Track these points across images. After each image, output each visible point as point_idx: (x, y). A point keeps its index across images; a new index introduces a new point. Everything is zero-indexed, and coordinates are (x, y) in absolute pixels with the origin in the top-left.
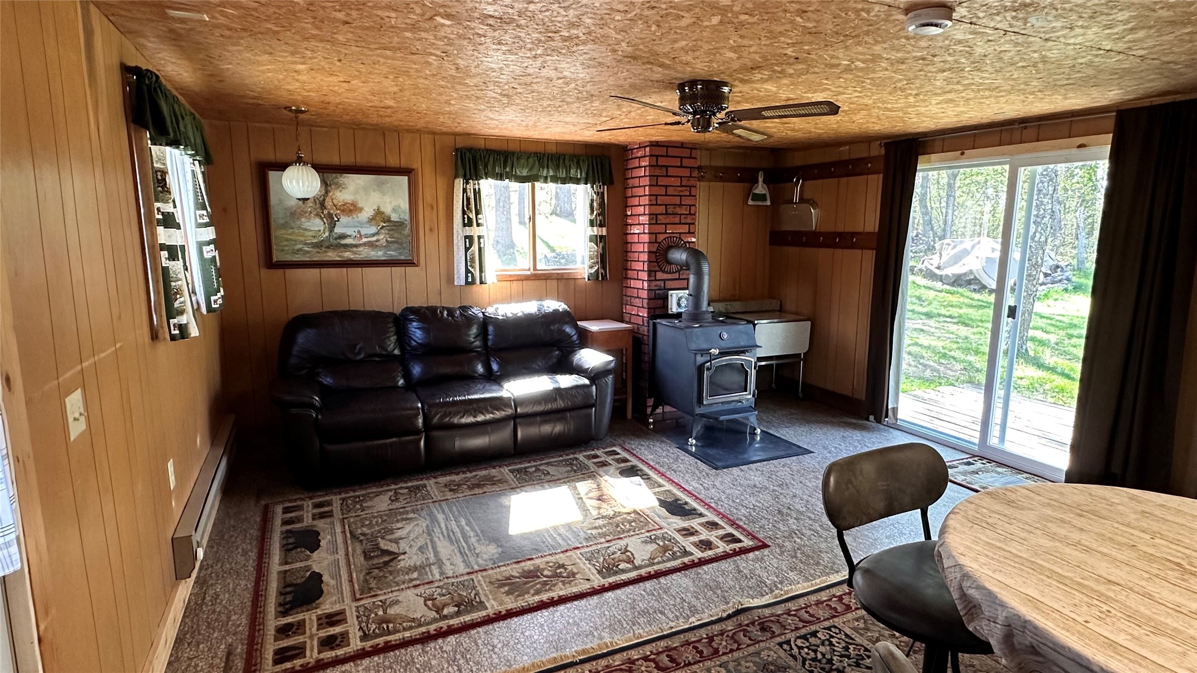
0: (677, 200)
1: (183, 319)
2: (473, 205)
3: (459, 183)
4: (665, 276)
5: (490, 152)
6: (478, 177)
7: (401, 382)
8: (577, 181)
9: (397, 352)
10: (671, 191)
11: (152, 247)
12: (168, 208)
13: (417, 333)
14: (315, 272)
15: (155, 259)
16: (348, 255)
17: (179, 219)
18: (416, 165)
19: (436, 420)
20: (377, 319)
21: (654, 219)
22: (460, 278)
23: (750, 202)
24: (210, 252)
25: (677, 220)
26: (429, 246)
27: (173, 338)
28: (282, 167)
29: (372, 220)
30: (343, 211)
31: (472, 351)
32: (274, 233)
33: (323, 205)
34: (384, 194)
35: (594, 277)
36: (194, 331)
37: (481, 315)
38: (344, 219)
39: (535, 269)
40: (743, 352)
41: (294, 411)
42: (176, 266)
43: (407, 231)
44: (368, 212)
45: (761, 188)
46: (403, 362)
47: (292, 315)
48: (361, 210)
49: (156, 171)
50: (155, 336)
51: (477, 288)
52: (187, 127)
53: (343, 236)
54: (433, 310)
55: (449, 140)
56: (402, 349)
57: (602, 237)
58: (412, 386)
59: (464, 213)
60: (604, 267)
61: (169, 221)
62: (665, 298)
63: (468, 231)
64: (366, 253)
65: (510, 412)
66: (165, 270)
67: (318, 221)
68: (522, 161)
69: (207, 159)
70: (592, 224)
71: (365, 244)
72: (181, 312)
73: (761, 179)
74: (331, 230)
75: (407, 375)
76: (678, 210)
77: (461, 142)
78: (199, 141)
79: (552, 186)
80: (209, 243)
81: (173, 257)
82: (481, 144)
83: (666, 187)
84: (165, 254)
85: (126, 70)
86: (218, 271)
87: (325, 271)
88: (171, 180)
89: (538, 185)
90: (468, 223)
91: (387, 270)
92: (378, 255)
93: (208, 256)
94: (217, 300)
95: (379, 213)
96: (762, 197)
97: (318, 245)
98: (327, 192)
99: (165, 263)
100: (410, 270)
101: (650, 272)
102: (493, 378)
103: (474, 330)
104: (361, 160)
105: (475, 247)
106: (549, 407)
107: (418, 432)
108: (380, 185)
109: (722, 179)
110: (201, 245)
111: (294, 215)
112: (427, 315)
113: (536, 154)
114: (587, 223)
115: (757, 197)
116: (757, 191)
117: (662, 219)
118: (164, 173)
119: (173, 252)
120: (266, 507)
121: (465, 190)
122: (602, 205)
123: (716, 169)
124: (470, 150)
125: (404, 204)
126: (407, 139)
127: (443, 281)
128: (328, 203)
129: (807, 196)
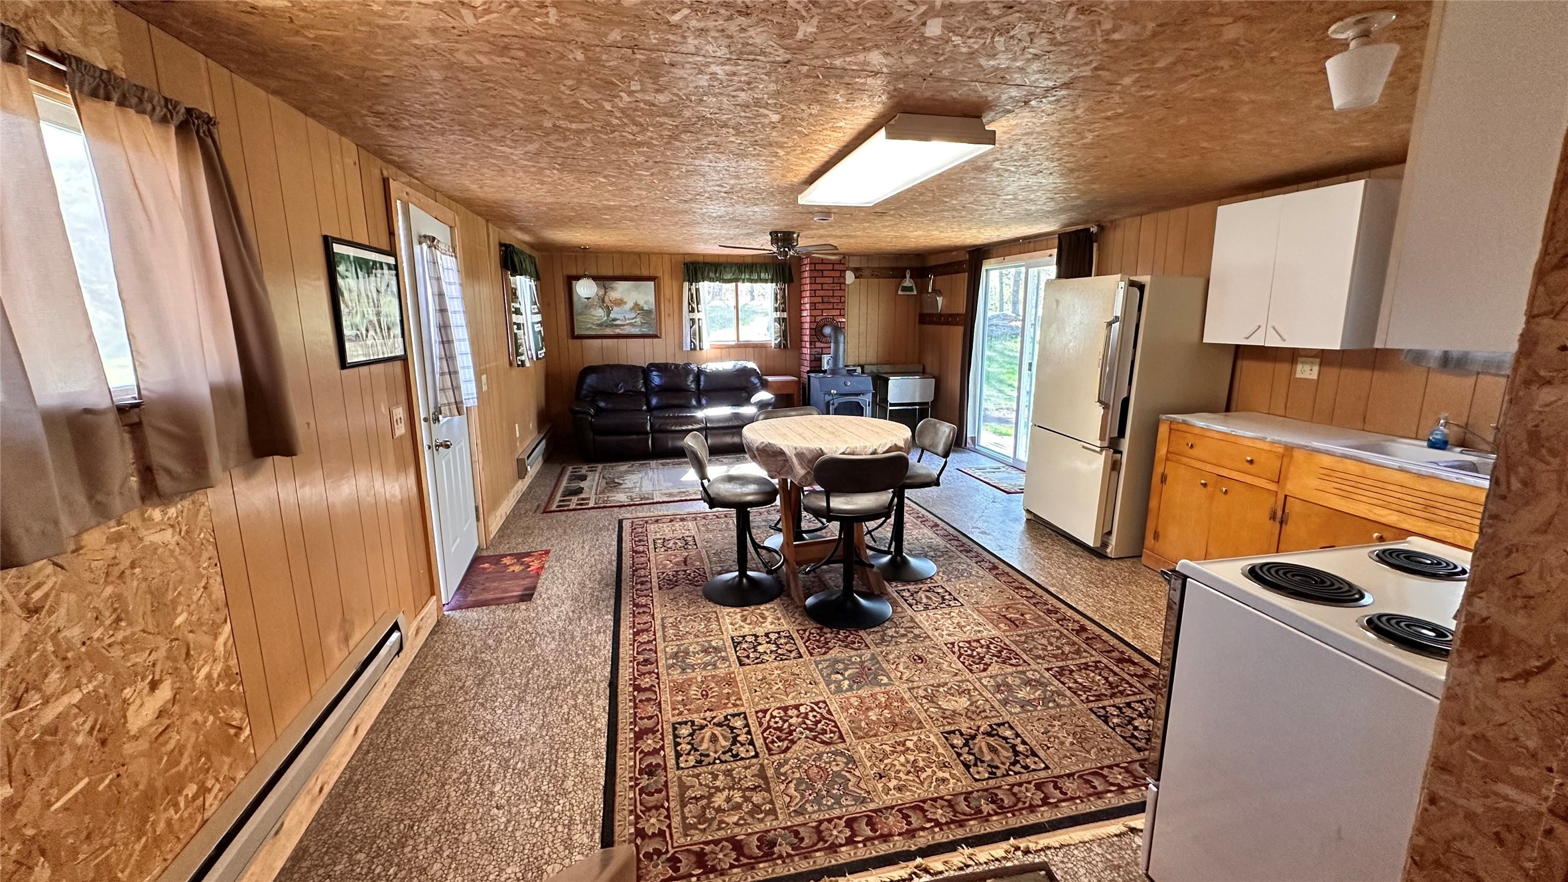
0: (831, 293)
1: (523, 358)
2: (695, 299)
3: (686, 285)
4: (822, 345)
5: (705, 264)
6: (697, 281)
7: (645, 408)
8: (766, 281)
9: (643, 390)
10: (825, 287)
11: (510, 323)
12: (517, 306)
13: (656, 380)
14: (599, 341)
15: (512, 329)
16: (618, 331)
17: (523, 310)
18: (660, 274)
19: (657, 426)
20: (632, 370)
21: (813, 306)
22: (687, 347)
23: (900, 293)
24: (538, 328)
25: (831, 306)
26: (668, 325)
27: (518, 365)
28: (578, 278)
29: (632, 309)
30: (615, 304)
31: (688, 391)
32: (575, 318)
33: (603, 301)
34: (639, 293)
35: (779, 346)
36: (528, 364)
37: (696, 369)
38: (615, 309)
39: (738, 340)
40: (859, 394)
41: (580, 416)
42: (520, 333)
43: (653, 316)
44: (630, 304)
45: (908, 282)
46: (647, 396)
47: (586, 366)
48: (625, 303)
49: (512, 288)
50: (511, 364)
51: (698, 352)
52: (527, 265)
53: (615, 320)
54: (666, 365)
55: (680, 259)
56: (646, 388)
57: (784, 319)
58: (650, 409)
59: (689, 304)
60: (786, 340)
61: (518, 312)
62: (820, 360)
63: (692, 316)
64: (628, 330)
65: (703, 425)
66: (516, 334)
67: (600, 310)
68: (728, 269)
69: (537, 278)
70: (776, 310)
71: (628, 324)
72: (522, 354)
73: (908, 276)
74: (608, 316)
75: (648, 404)
76: (831, 300)
77: (688, 259)
78: (533, 269)
79: (748, 285)
80: (538, 323)
81: (519, 328)
82: (701, 259)
83: (822, 284)
84: (515, 327)
85: (501, 245)
86: (542, 338)
87: (605, 341)
88: (519, 293)
89: (740, 284)
90: (692, 311)
91: (642, 340)
92: (636, 331)
93: (537, 330)
94: (542, 353)
95: (636, 305)
96: (910, 289)
97: (600, 325)
98: (606, 293)
99: (516, 331)
100: (655, 340)
101: (811, 342)
102: (700, 406)
103: (691, 378)
104: (626, 272)
105: (696, 326)
106: (727, 424)
107: (647, 433)
108: (637, 288)
109: (877, 277)
110: (533, 324)
111: (587, 307)
112: (662, 368)
113: (736, 264)
114: (773, 309)
115: (905, 289)
116: (905, 285)
117: (819, 306)
118: (516, 289)
119: (519, 326)
120: (564, 468)
121: (690, 290)
122: (784, 297)
123: (873, 269)
124: (692, 263)
125: (652, 299)
126: (654, 259)
127: (677, 348)
128: (606, 299)
129: (937, 288)
